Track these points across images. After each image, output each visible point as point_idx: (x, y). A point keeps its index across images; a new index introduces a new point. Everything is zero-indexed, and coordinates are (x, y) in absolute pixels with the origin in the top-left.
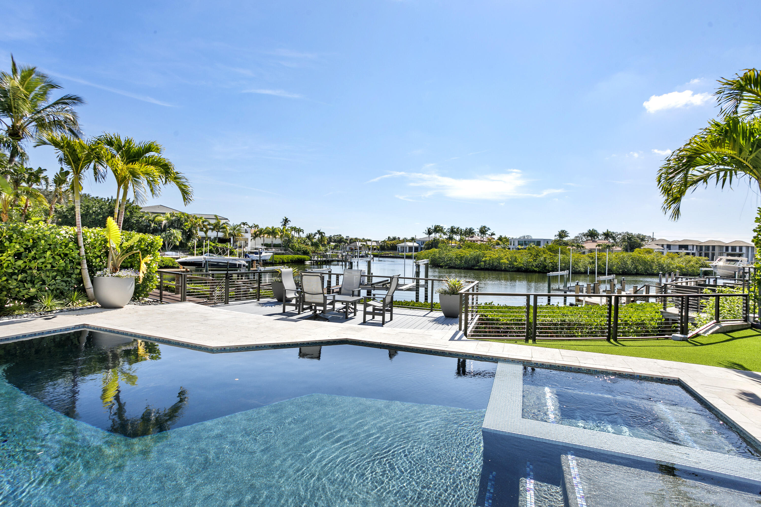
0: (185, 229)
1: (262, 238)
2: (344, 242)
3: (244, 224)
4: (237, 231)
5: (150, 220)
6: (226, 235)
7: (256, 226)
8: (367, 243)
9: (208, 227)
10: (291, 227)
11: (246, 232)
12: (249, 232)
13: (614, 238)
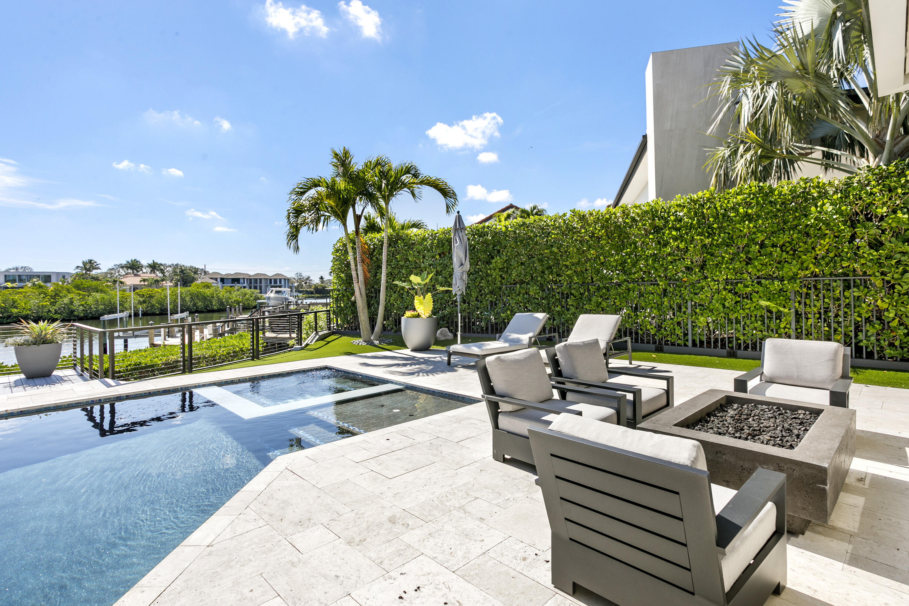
13: (162, 271)
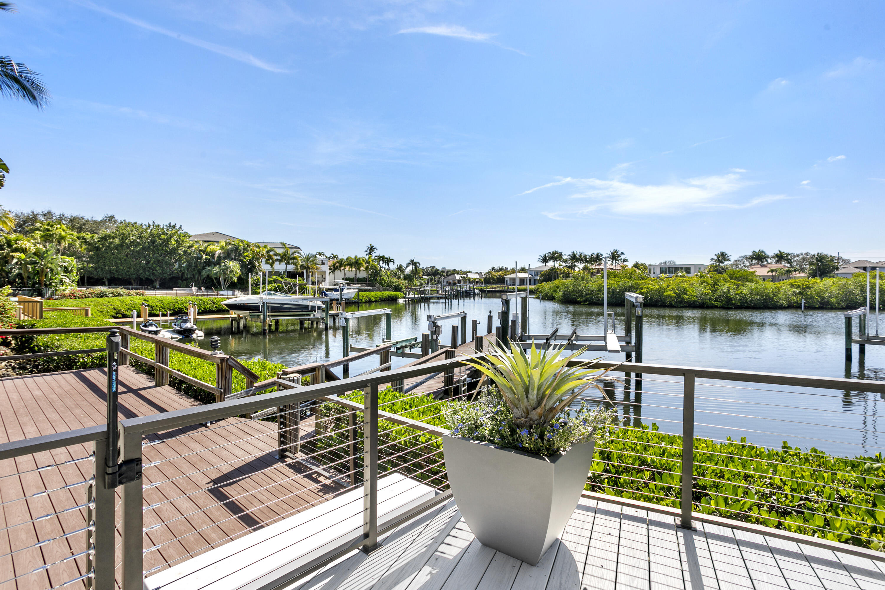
0: (245, 260)
1: (343, 271)
2: (440, 275)
3: (320, 254)
4: (311, 262)
5: (201, 251)
6: (297, 269)
7: (335, 257)
8: (467, 276)
9: (275, 258)
10: (378, 257)
11: (323, 264)
12: (326, 263)
13: (789, 261)
